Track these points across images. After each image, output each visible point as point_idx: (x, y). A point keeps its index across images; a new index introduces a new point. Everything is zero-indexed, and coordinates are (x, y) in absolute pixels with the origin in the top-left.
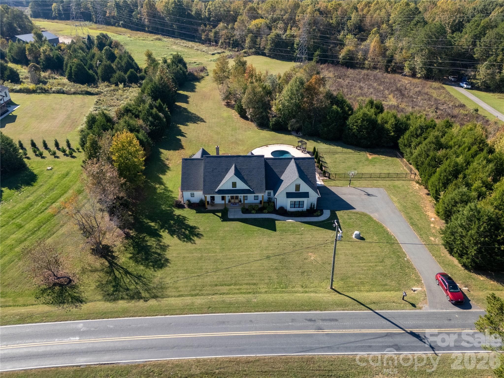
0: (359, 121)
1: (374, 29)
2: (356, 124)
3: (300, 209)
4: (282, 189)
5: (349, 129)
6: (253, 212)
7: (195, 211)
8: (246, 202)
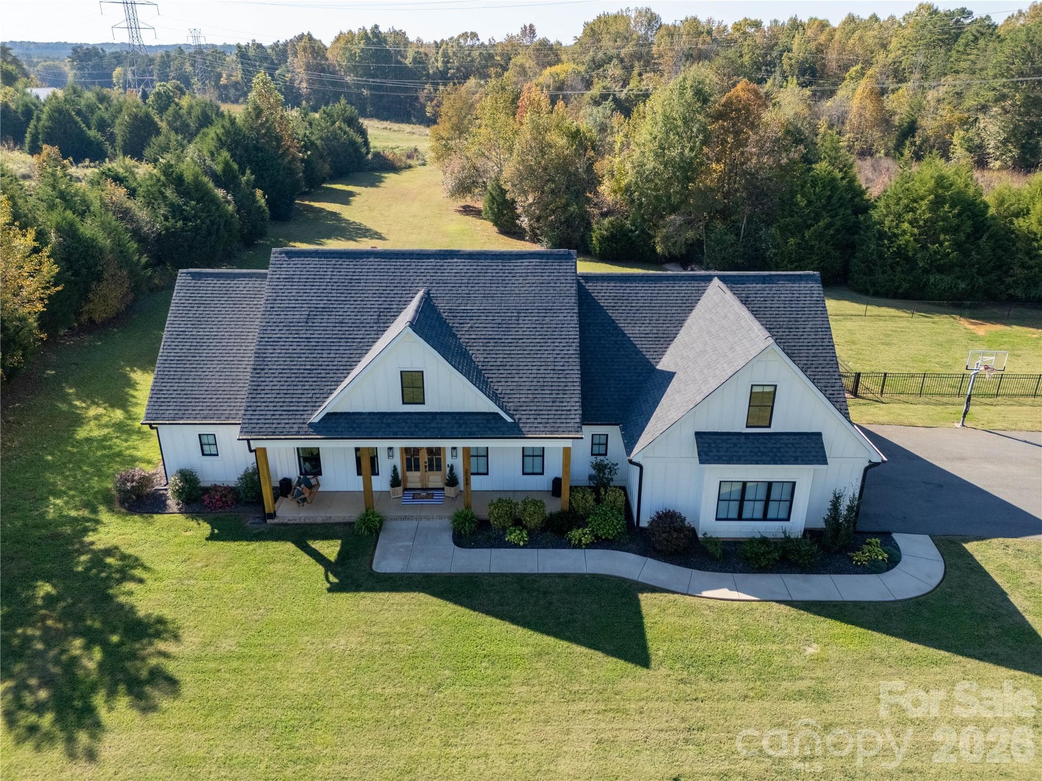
0: (924, 204)
1: (855, 68)
2: (910, 216)
3: (771, 529)
4: (674, 415)
5: (882, 235)
6: (512, 537)
7: (206, 529)
8: (477, 483)
